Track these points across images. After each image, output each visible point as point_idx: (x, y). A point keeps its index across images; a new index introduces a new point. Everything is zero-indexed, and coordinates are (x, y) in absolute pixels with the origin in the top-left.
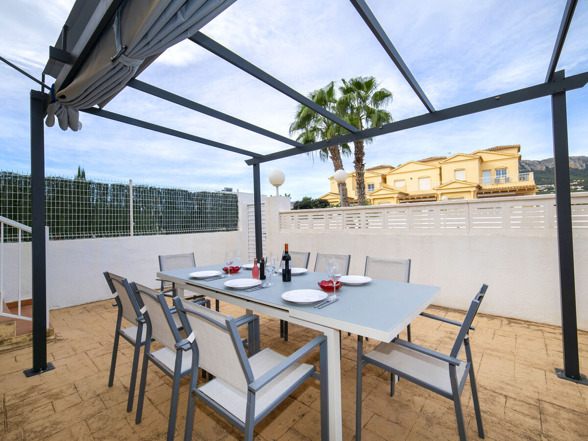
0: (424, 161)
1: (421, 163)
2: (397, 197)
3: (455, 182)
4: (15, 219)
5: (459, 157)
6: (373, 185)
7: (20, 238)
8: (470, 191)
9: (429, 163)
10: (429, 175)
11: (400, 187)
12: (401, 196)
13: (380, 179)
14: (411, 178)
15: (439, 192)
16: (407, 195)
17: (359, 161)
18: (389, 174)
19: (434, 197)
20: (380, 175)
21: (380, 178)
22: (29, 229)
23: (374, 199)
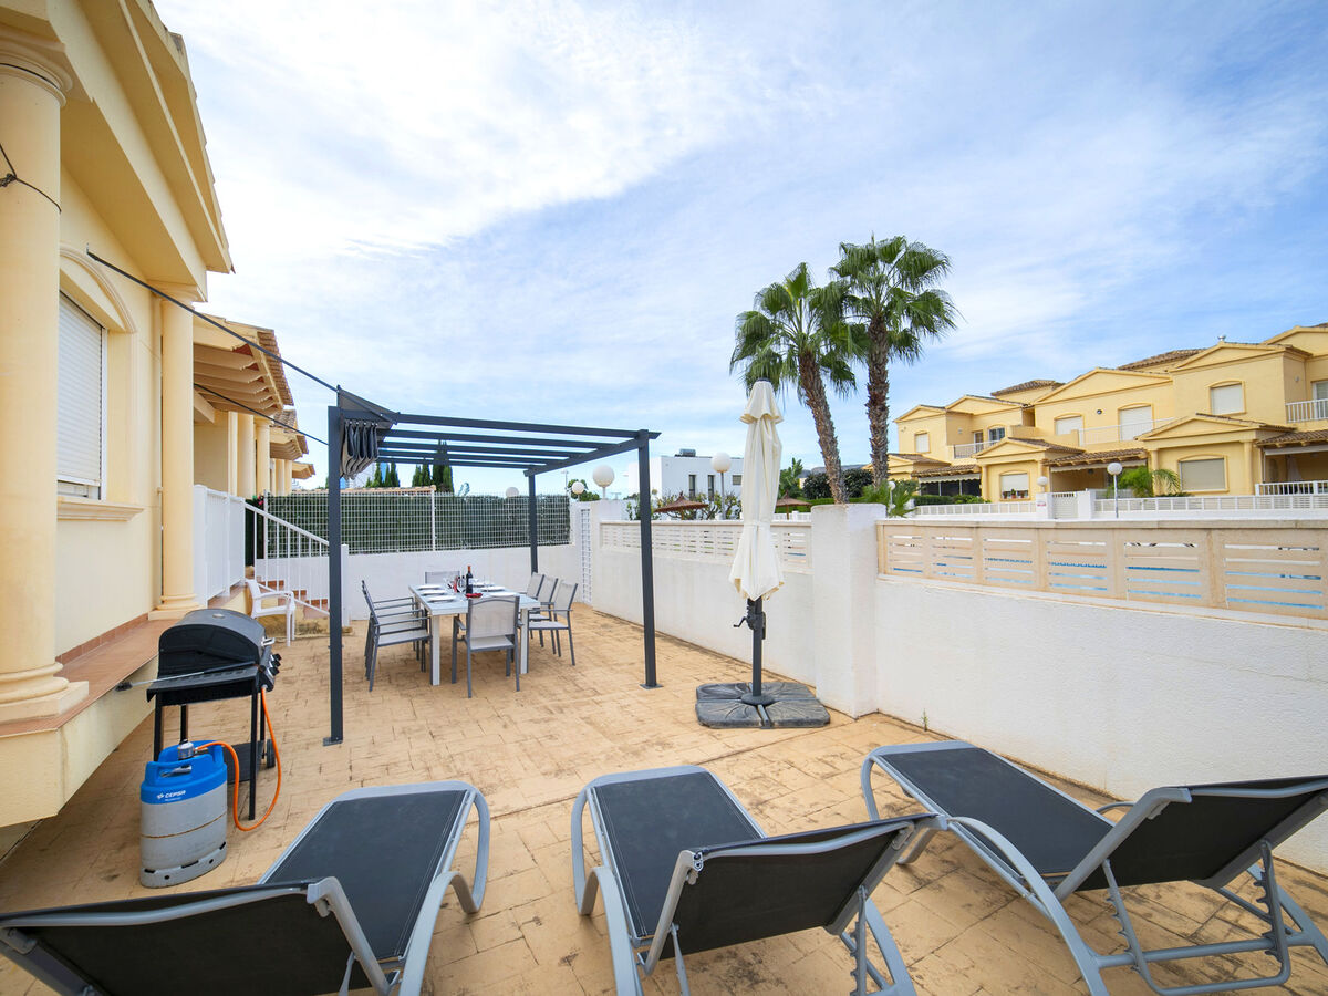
0: (1132, 367)
1: (1125, 372)
2: (1045, 461)
3: (1194, 420)
4: (280, 517)
5: (1222, 351)
6: (1002, 431)
7: (289, 553)
8: (1238, 443)
9: (1147, 371)
10: (1148, 402)
11: (1064, 436)
12: (1052, 458)
13: (1017, 418)
14: (1100, 412)
15: (1152, 447)
16: (1080, 452)
17: (877, 404)
18: (1042, 402)
19: (1137, 459)
20: (1018, 406)
21: (1020, 413)
22: (327, 543)
23: (988, 467)
